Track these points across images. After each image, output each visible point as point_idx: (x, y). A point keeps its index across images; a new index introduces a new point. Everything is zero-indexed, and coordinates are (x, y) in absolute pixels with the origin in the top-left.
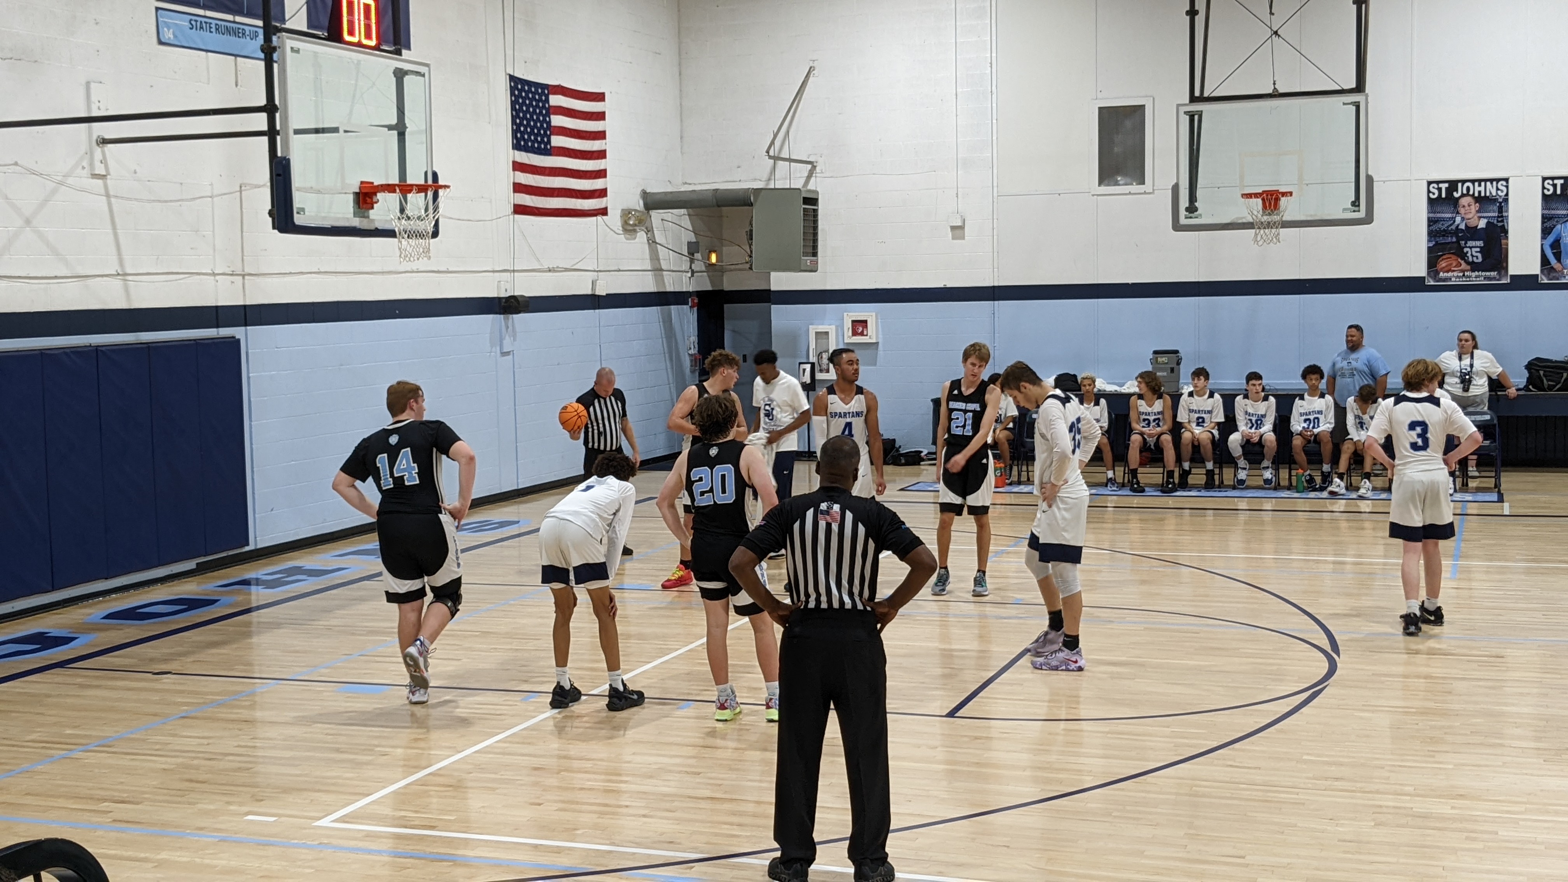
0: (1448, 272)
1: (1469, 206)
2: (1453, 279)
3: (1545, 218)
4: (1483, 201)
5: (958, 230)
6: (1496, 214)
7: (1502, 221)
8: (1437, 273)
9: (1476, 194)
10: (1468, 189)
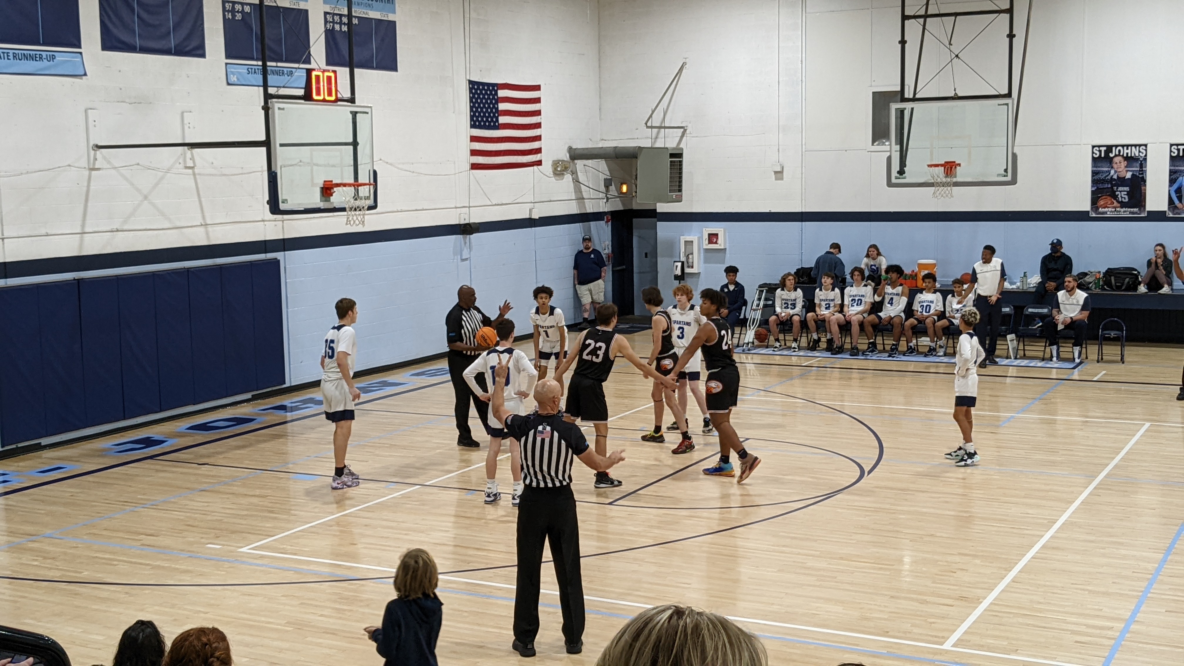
0: (1105, 208)
1: (1120, 163)
2: (1108, 213)
3: (1172, 172)
4: (1130, 160)
5: (779, 174)
6: (1138, 169)
7: (1142, 174)
8: (1097, 208)
9: (1125, 155)
10: (1119, 151)
